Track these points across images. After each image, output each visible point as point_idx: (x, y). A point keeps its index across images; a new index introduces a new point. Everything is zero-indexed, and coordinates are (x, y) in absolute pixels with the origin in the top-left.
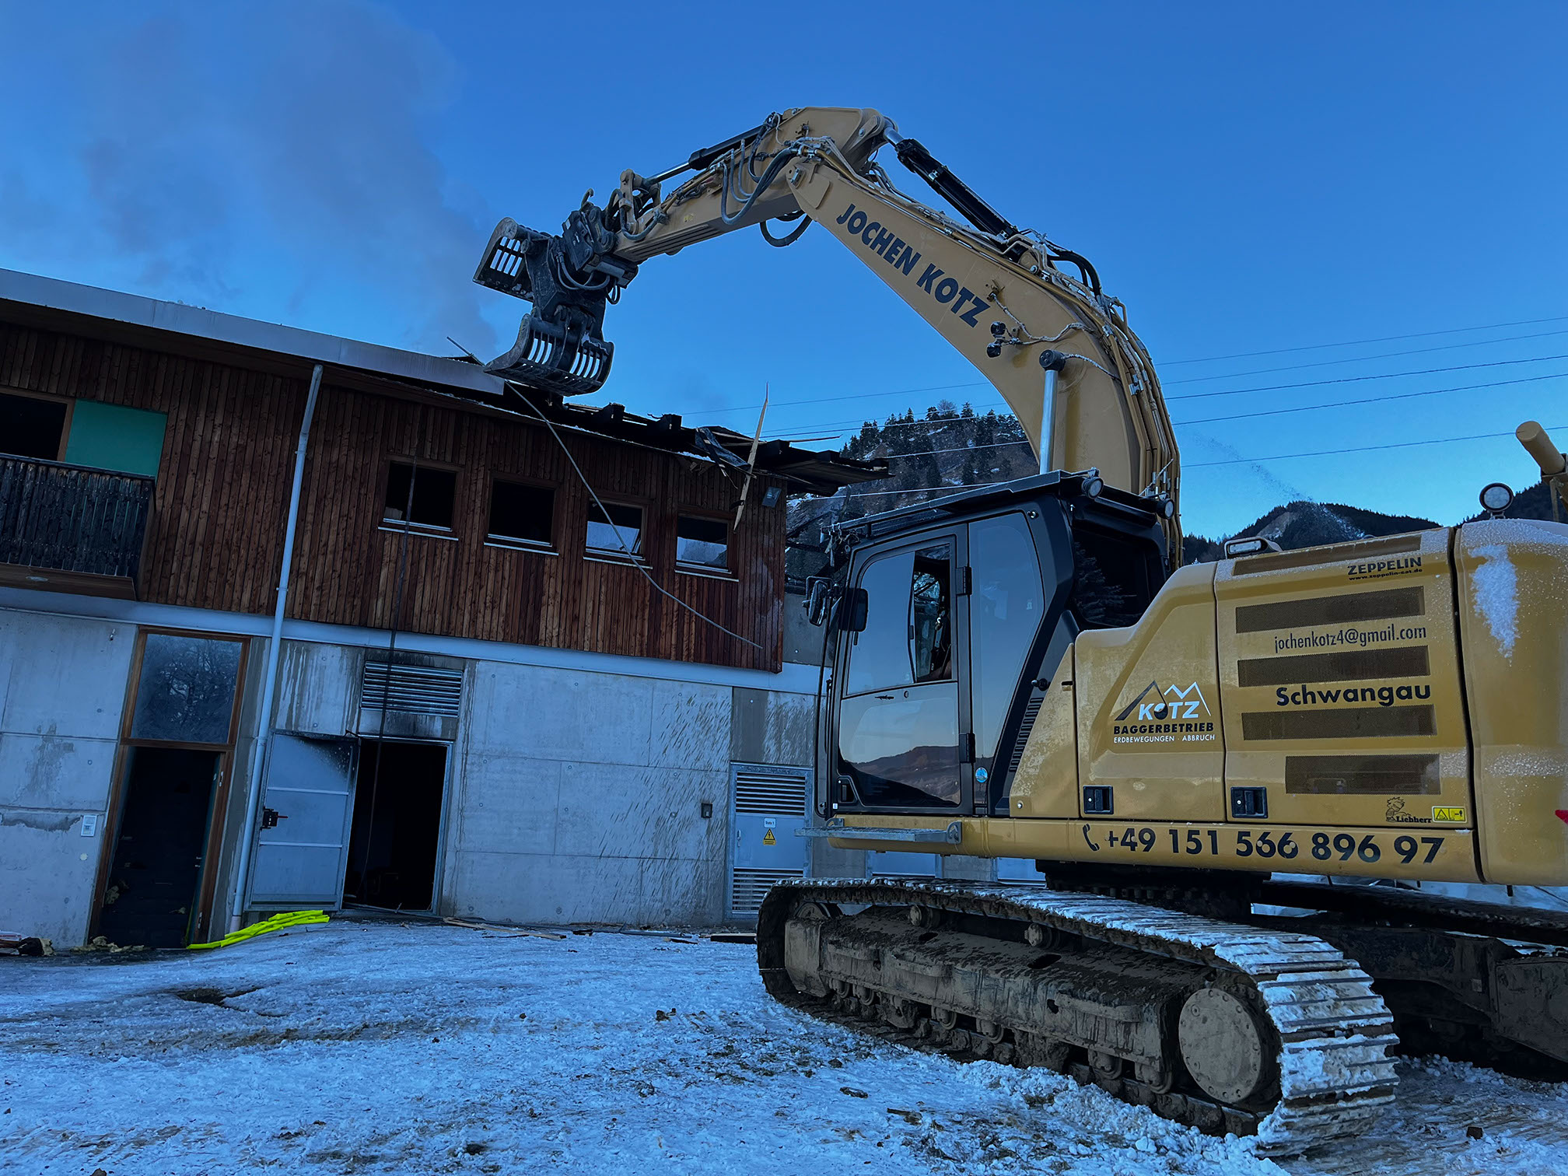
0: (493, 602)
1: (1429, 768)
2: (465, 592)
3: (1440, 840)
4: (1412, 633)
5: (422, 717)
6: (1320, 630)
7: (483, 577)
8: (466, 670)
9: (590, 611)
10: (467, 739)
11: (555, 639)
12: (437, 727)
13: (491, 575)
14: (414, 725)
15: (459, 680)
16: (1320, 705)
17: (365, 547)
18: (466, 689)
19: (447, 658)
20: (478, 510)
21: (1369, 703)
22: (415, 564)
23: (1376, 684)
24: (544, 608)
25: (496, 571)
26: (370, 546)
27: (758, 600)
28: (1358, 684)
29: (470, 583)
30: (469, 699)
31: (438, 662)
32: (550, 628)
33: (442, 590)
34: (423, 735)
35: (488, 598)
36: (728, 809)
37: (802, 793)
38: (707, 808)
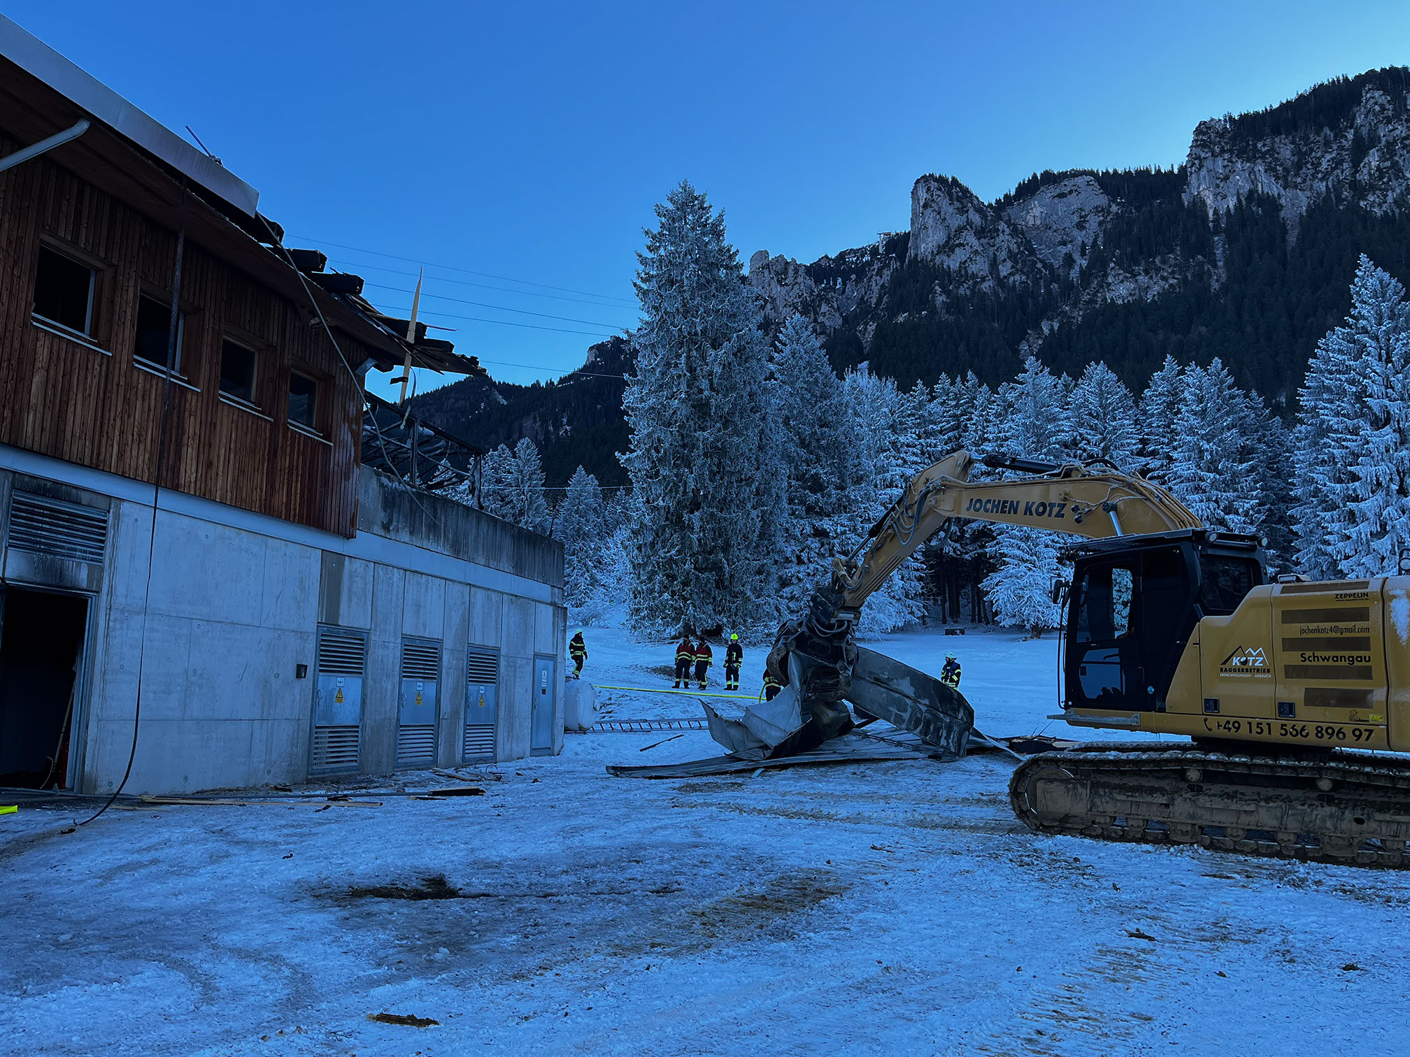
0: (140, 435)
1: (1369, 696)
2: (114, 420)
3: (1372, 731)
4: (1362, 630)
5: (69, 563)
6: (1322, 625)
7: (131, 403)
8: (111, 511)
9: (222, 459)
10: (111, 593)
11: (192, 485)
12: (82, 575)
13: (139, 403)
14: (61, 573)
15: (105, 521)
16: (1321, 663)
17: (17, 345)
18: (111, 533)
19: (93, 495)
20: (128, 324)
21: (1343, 663)
22: (67, 375)
23: (1347, 653)
24: (184, 449)
25: (144, 399)
26: (22, 345)
27: (344, 467)
28: (1339, 653)
29: (119, 409)
30: (113, 545)
31: (85, 498)
32: (188, 471)
33: (92, 412)
34: (69, 585)
35: (136, 429)
36: (314, 670)
37: (362, 654)
38: (303, 669)
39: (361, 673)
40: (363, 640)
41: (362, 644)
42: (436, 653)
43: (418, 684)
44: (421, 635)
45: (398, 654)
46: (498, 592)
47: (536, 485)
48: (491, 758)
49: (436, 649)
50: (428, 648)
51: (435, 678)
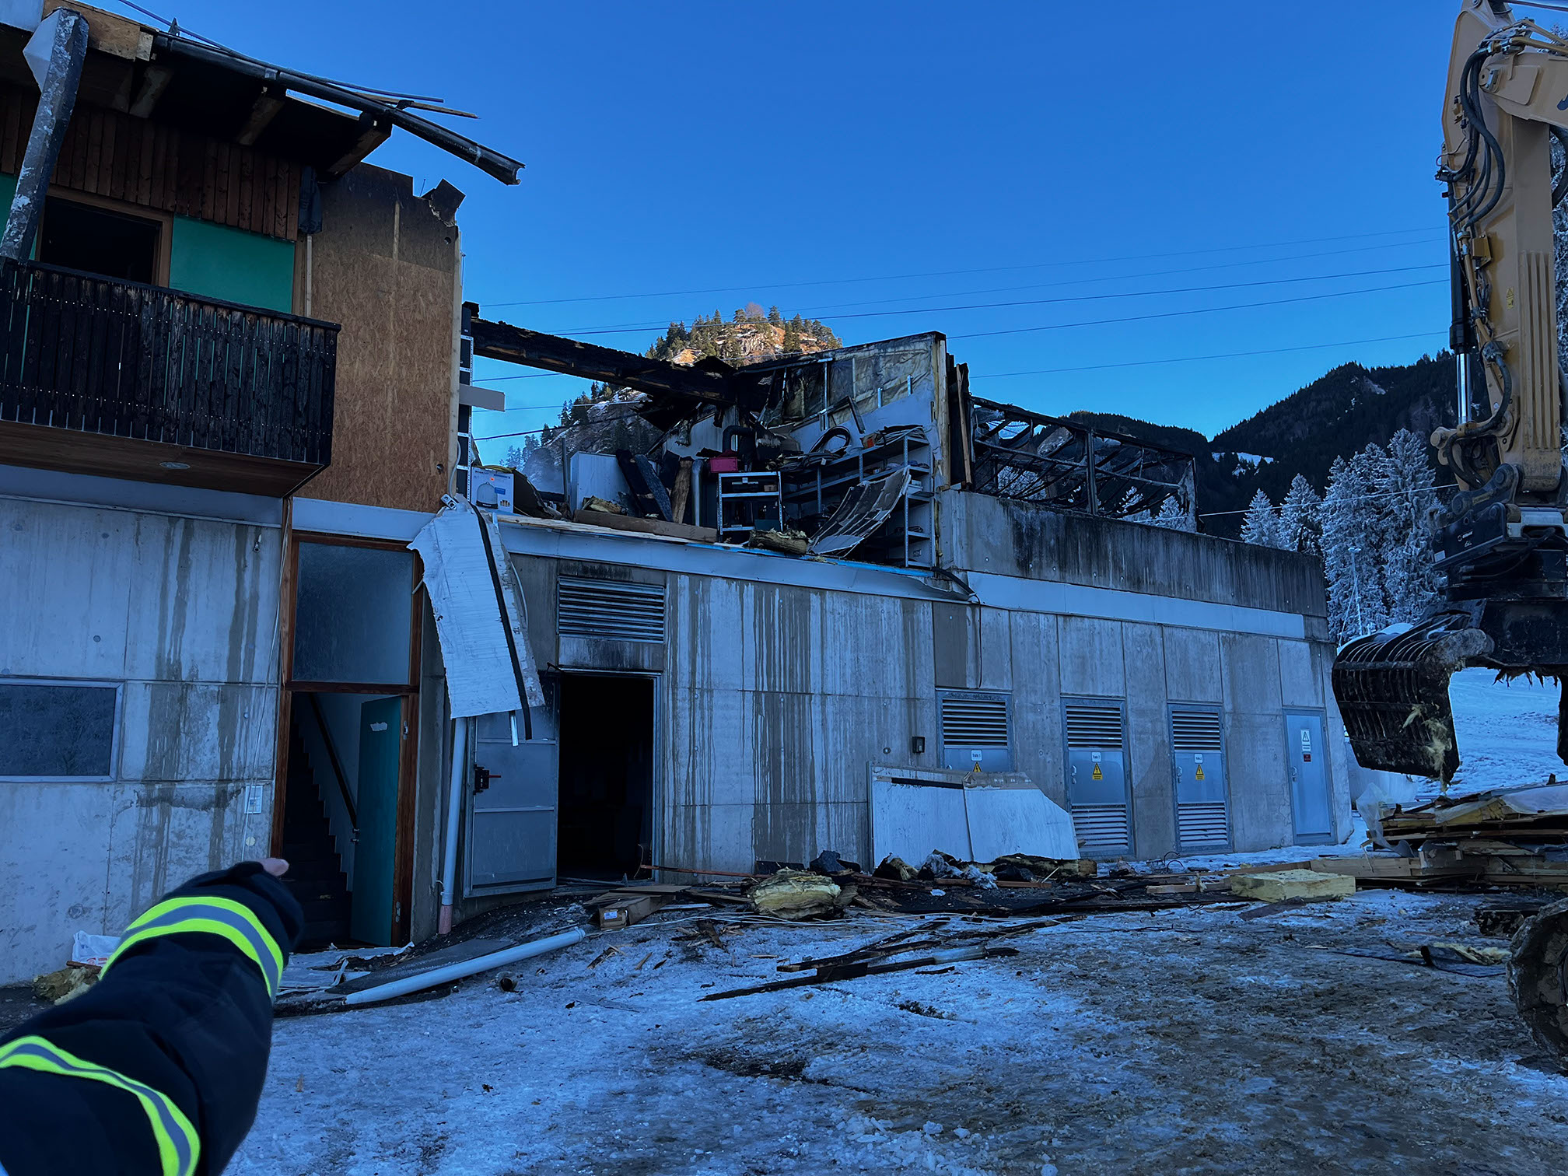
5: (627, 644)
8: (668, 586)
10: (675, 671)
12: (646, 656)
14: (618, 654)
15: (661, 597)
18: (669, 608)
19: (646, 571)
30: (673, 620)
31: (639, 575)
34: (632, 667)
36: (937, 742)
37: (1004, 721)
38: (919, 742)
39: (1006, 744)
40: (1003, 704)
41: (1004, 709)
42: (1118, 715)
43: (1093, 754)
44: (1091, 693)
45: (1057, 717)
46: (1210, 630)
47: (1424, 485)
48: (1226, 846)
49: (1118, 709)
50: (1104, 708)
51: (1120, 746)
